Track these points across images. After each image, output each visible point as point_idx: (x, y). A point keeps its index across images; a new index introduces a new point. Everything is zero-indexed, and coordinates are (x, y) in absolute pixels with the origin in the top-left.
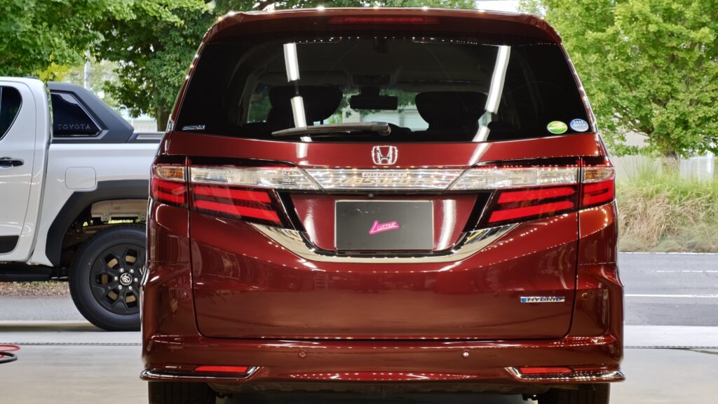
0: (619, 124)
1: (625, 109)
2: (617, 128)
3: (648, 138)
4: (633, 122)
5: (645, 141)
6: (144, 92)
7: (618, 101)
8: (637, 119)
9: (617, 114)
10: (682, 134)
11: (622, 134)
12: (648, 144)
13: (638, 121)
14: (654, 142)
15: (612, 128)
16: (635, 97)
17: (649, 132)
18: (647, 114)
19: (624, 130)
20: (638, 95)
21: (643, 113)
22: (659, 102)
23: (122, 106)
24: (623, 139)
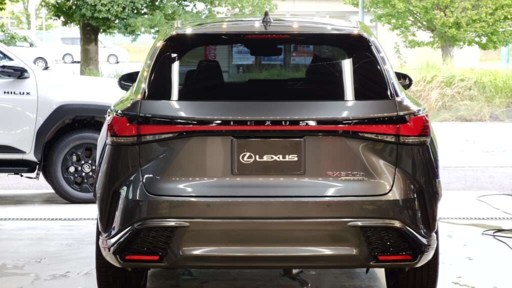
0: (412, 25)
1: (415, 14)
2: (410, 28)
3: (432, 35)
4: (422, 24)
5: (430, 37)
6: (70, 8)
7: (412, 8)
8: (425, 21)
9: (411, 18)
10: (455, 33)
11: (414, 32)
12: (432, 40)
13: (425, 23)
14: (436, 38)
15: (406, 28)
16: (423, 6)
17: (432, 31)
18: (431, 18)
19: (415, 29)
20: (425, 5)
21: (429, 17)
22: (440, 9)
23: (54, 18)
24: (414, 35)
